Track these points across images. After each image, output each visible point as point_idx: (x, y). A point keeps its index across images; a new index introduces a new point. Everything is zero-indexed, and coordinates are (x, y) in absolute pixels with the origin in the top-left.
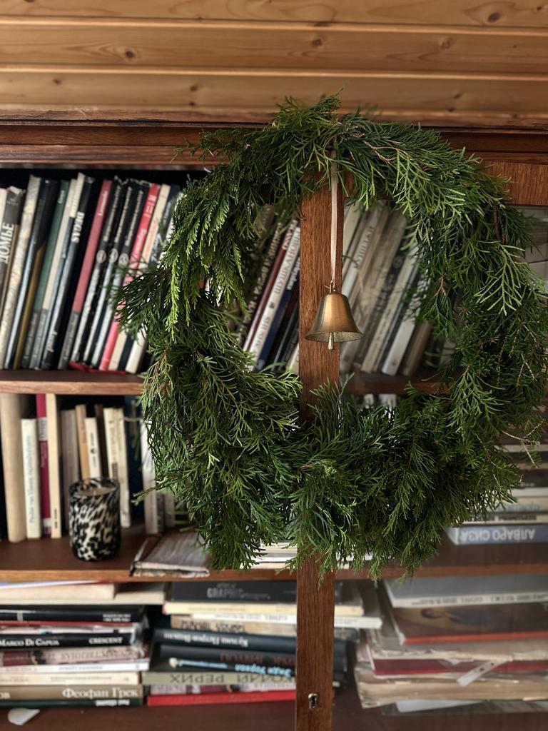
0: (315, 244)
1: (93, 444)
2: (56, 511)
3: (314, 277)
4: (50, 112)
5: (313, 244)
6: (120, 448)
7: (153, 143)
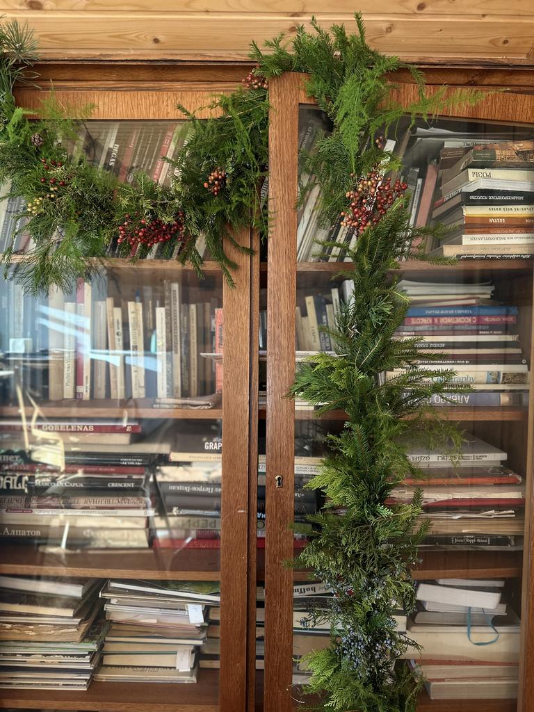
0: (279, 132)
1: (118, 329)
2: (87, 377)
3: (279, 156)
4: (102, 55)
5: (277, 133)
6: (139, 334)
7: (170, 79)
